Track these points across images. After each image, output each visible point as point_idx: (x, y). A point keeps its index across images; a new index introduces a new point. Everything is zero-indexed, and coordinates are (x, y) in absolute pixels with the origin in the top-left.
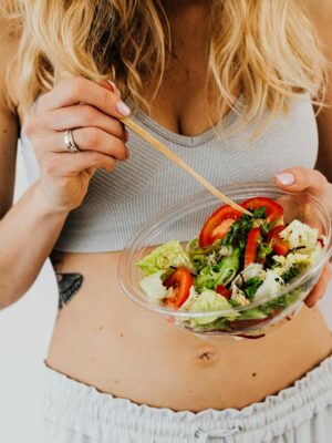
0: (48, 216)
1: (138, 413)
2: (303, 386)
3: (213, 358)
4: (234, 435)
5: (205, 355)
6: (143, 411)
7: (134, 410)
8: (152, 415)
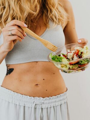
0: (4, 52)
1: (22, 97)
2: (58, 97)
3: (39, 85)
4: (41, 104)
5: (37, 84)
6: (23, 96)
7: (21, 96)
8: (25, 97)
